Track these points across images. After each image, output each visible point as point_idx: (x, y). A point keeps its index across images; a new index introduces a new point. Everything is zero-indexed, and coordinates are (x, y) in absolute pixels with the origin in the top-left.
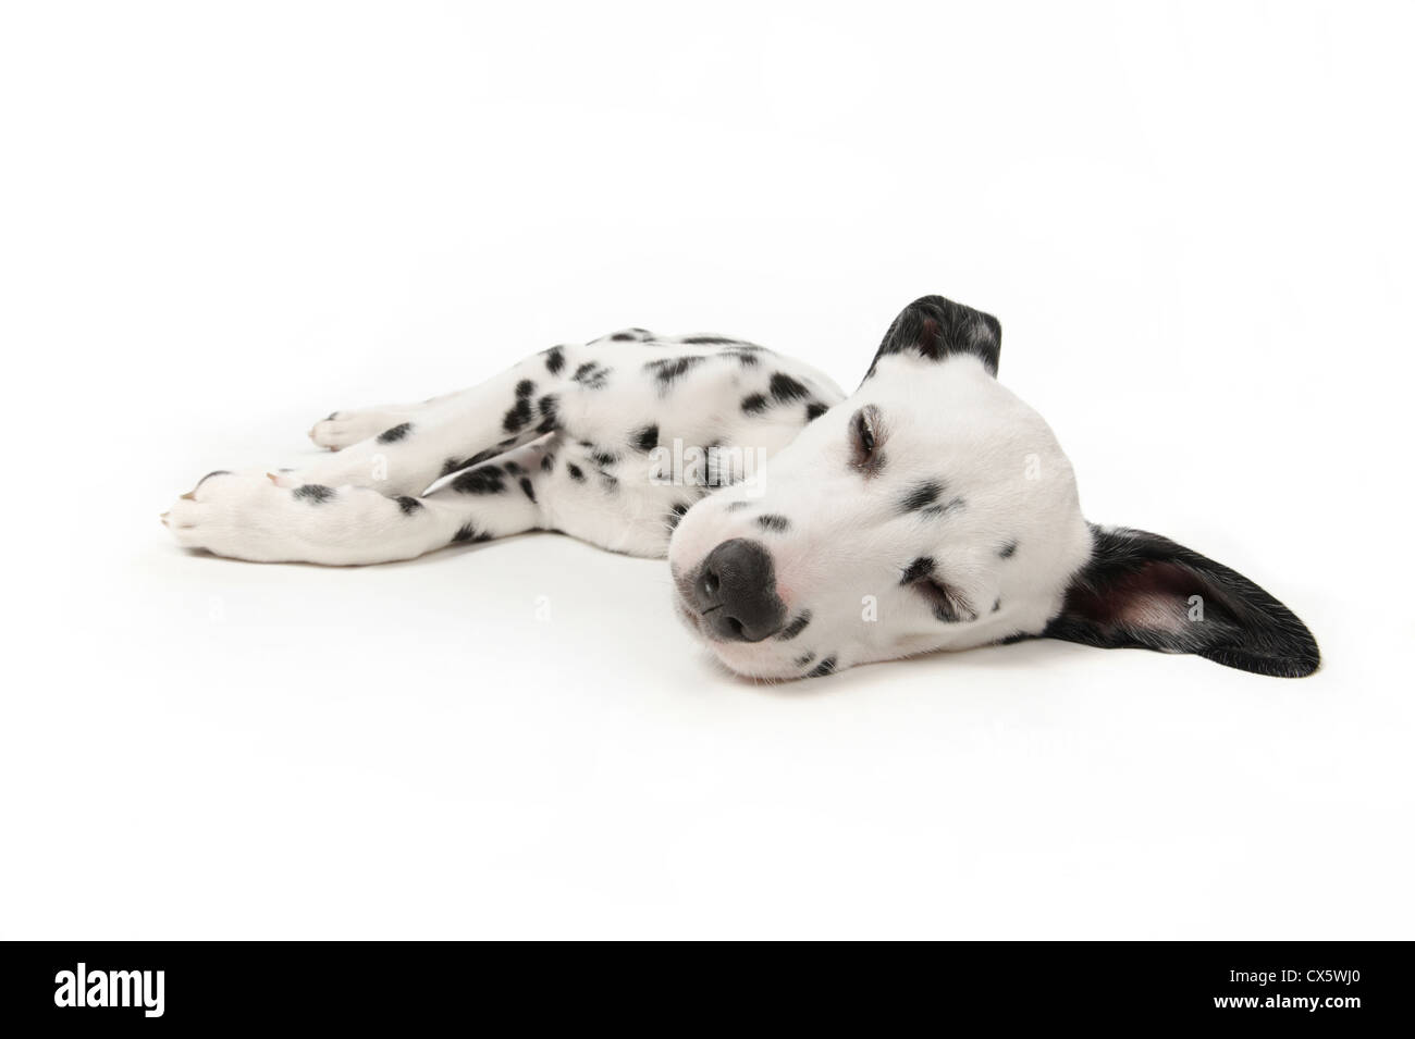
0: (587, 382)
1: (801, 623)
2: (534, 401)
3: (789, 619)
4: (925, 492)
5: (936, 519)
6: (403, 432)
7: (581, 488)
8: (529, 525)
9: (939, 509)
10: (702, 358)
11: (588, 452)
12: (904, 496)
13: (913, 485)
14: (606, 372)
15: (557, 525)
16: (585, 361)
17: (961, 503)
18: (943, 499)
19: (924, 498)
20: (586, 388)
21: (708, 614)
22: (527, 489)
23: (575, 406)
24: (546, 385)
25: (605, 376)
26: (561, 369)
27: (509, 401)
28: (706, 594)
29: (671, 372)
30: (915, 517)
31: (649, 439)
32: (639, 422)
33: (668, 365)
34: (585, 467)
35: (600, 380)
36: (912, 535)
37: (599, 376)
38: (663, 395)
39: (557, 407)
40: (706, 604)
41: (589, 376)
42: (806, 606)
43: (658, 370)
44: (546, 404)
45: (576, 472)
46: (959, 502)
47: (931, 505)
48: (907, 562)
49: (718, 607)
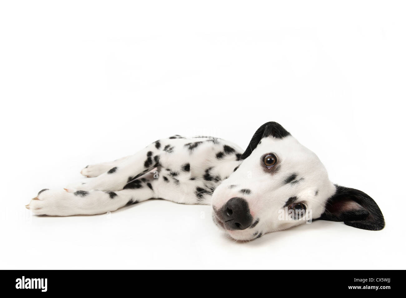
0: (168, 151)
1: (257, 222)
2: (153, 157)
3: (254, 222)
4: (292, 177)
5: (296, 185)
6: (115, 170)
7: (168, 184)
8: (151, 197)
9: (296, 182)
10: (202, 142)
11: (169, 172)
12: (285, 179)
13: (289, 175)
14: (173, 148)
15: (160, 197)
16: (167, 144)
17: (303, 179)
18: (298, 178)
19: (292, 179)
20: (168, 153)
21: (227, 222)
22: (150, 186)
23: (164, 158)
24: (156, 152)
25: (173, 149)
26: (160, 147)
27: (145, 158)
28: (228, 216)
29: (192, 147)
30: (289, 185)
31: (187, 168)
32: (184, 162)
33: (192, 145)
34: (168, 177)
35: (172, 150)
36: (289, 191)
37: (171, 149)
38: (191, 153)
39: (159, 159)
40: (227, 219)
41: (168, 149)
42: (259, 217)
43: (189, 146)
44: (156, 158)
45: (166, 179)
46: (302, 179)
47: (294, 181)
48: (287, 199)
49: (233, 219)
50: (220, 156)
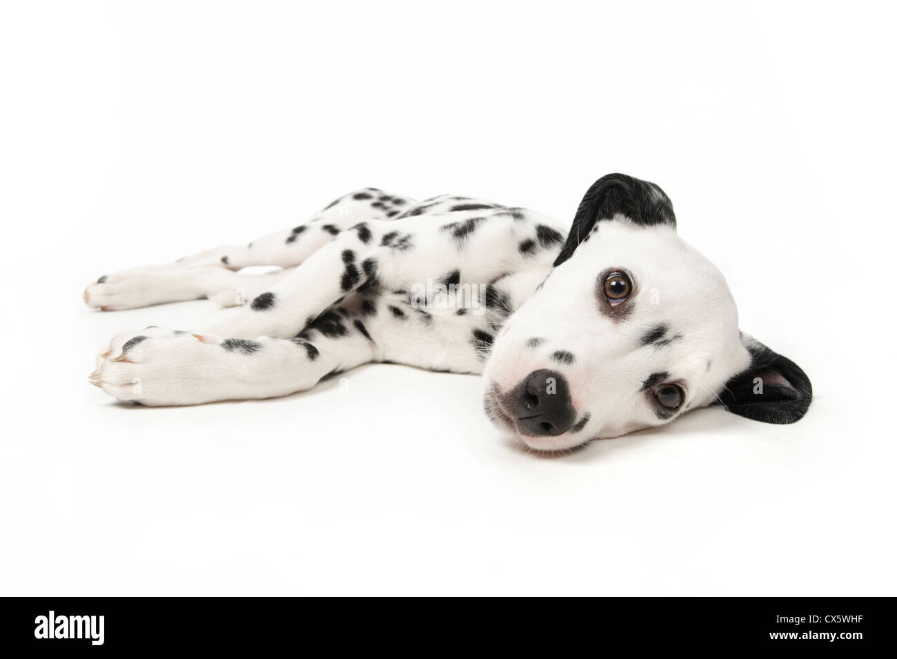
0: (395, 246)
1: (584, 421)
2: (358, 263)
3: (578, 420)
4: (656, 332)
5: (665, 348)
6: (270, 301)
7: (406, 324)
8: (368, 358)
9: (666, 342)
10: (483, 219)
11: (403, 297)
12: (641, 334)
13: (650, 327)
14: (409, 237)
15: (388, 358)
17: (679, 337)
18: (668, 335)
19: (656, 336)
20: (397, 251)
21: (525, 421)
22: (362, 329)
23: (391, 267)
24: (363, 252)
25: (408, 240)
26: (370, 239)
27: (340, 268)
28: (526, 408)
29: (463, 230)
30: (650, 349)
31: (453, 280)
32: (444, 272)
33: (460, 226)
34: (403, 307)
35: (405, 244)
36: (650, 360)
37: (403, 240)
38: (460, 248)
39: (377, 268)
40: (525, 414)
41: (393, 242)
42: (588, 410)
43: (453, 230)
44: (369, 265)
45: (397, 312)
46: (677, 337)
47: (660, 340)
48: (646, 377)
49: (537, 416)
50: (527, 247)
